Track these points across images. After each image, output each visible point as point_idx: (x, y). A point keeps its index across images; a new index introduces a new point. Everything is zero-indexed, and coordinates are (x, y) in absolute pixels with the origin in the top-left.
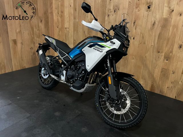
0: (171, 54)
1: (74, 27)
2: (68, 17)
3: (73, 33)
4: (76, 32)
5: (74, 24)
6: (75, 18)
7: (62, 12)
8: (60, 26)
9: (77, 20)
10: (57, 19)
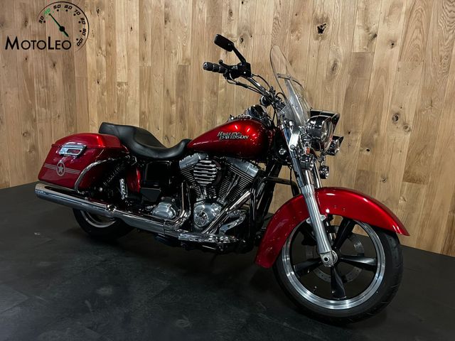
0: (376, 136)
1: (141, 80)
2: (126, 57)
3: (138, 95)
4: (146, 93)
5: (141, 72)
6: (143, 58)
7: (109, 44)
8: (104, 79)
9: (149, 64)
10: (97, 61)
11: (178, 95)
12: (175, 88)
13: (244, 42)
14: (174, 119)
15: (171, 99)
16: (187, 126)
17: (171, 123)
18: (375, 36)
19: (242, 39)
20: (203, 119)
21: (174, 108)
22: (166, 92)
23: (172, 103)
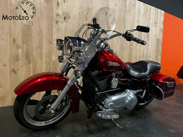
11: (23, 42)
12: (20, 38)
13: (66, 20)
14: (20, 57)
15: (17, 44)
16: (32, 61)
17: (17, 60)
18: (110, 28)
19: (65, 19)
20: (44, 57)
21: (20, 51)
22: (12, 40)
23: (18, 47)
